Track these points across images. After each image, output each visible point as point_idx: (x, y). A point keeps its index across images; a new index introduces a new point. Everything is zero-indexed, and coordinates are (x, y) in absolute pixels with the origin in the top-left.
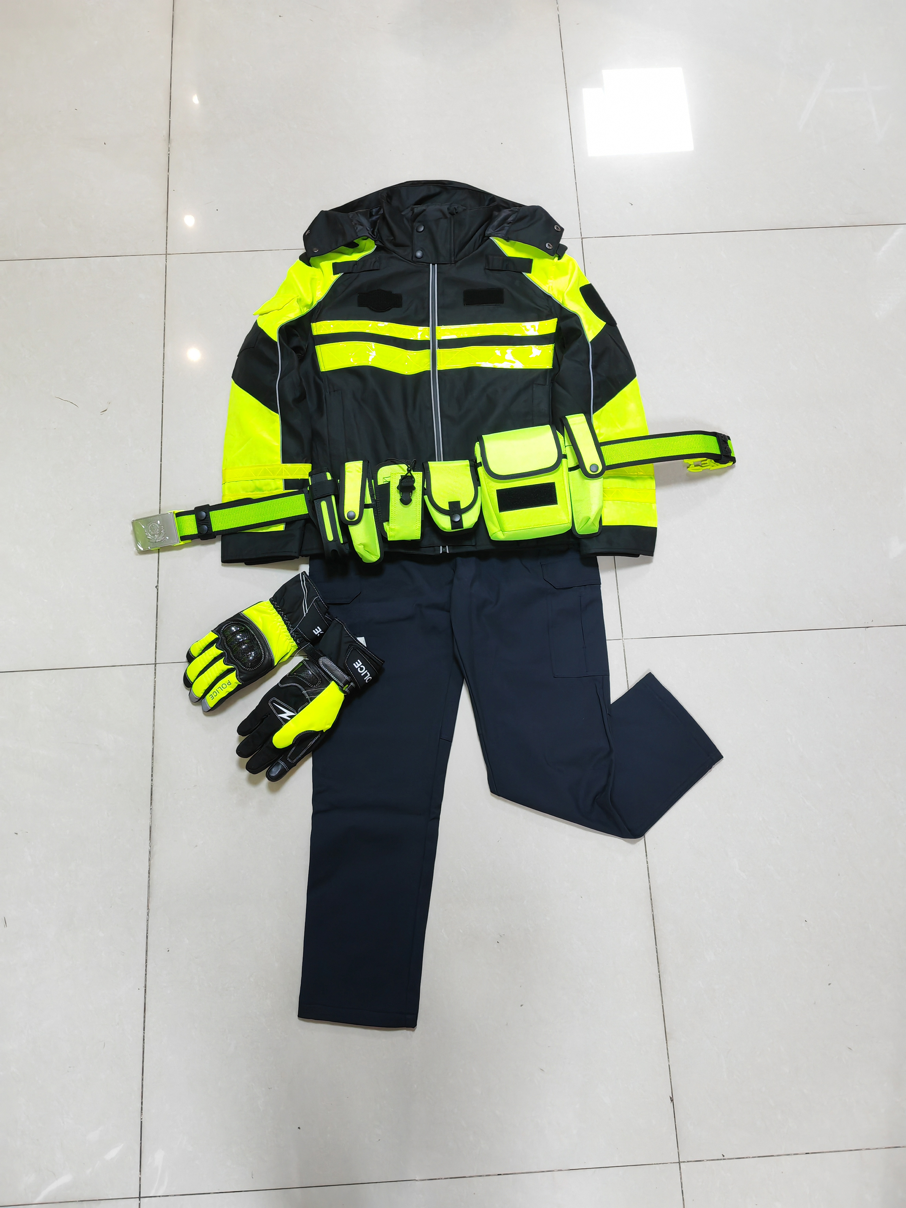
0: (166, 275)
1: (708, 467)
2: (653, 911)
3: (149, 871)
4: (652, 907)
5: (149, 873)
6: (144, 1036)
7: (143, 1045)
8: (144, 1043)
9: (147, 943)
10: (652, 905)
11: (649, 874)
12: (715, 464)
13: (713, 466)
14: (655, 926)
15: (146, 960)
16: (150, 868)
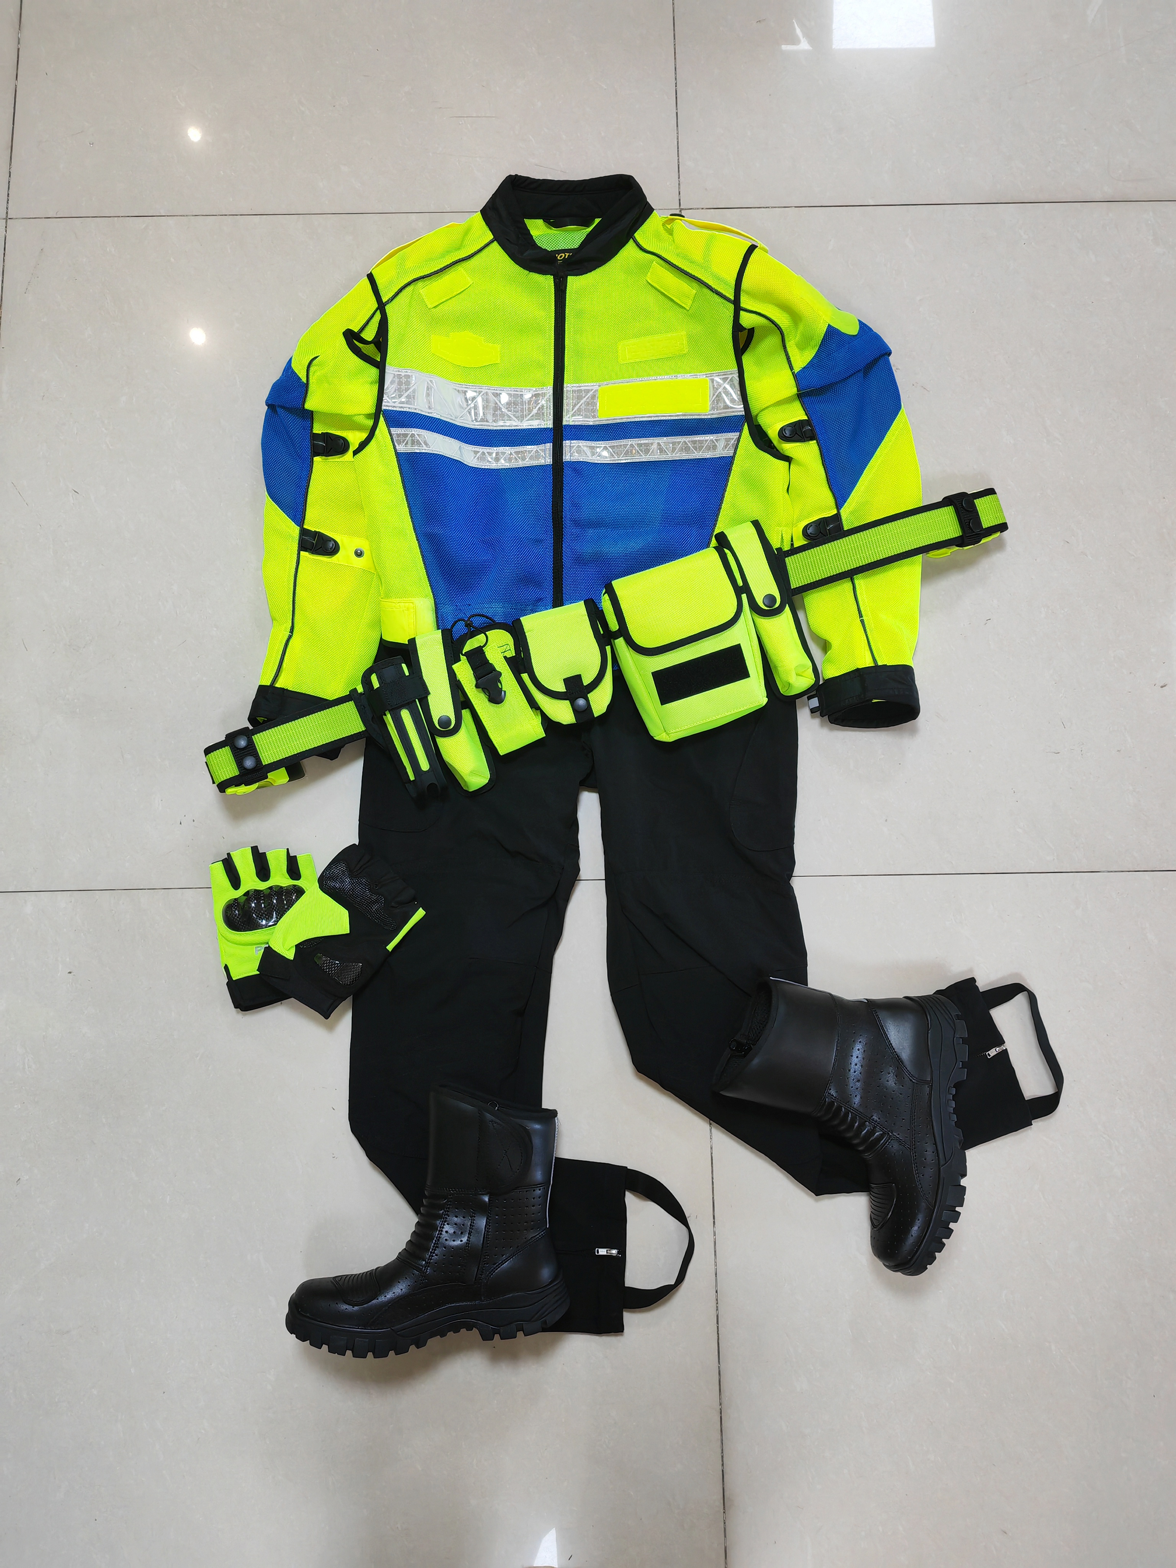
0: (4, 254)
2: (717, 1310)
4: (717, 1303)
10: (717, 1300)
11: (715, 1251)
14: (719, 1332)
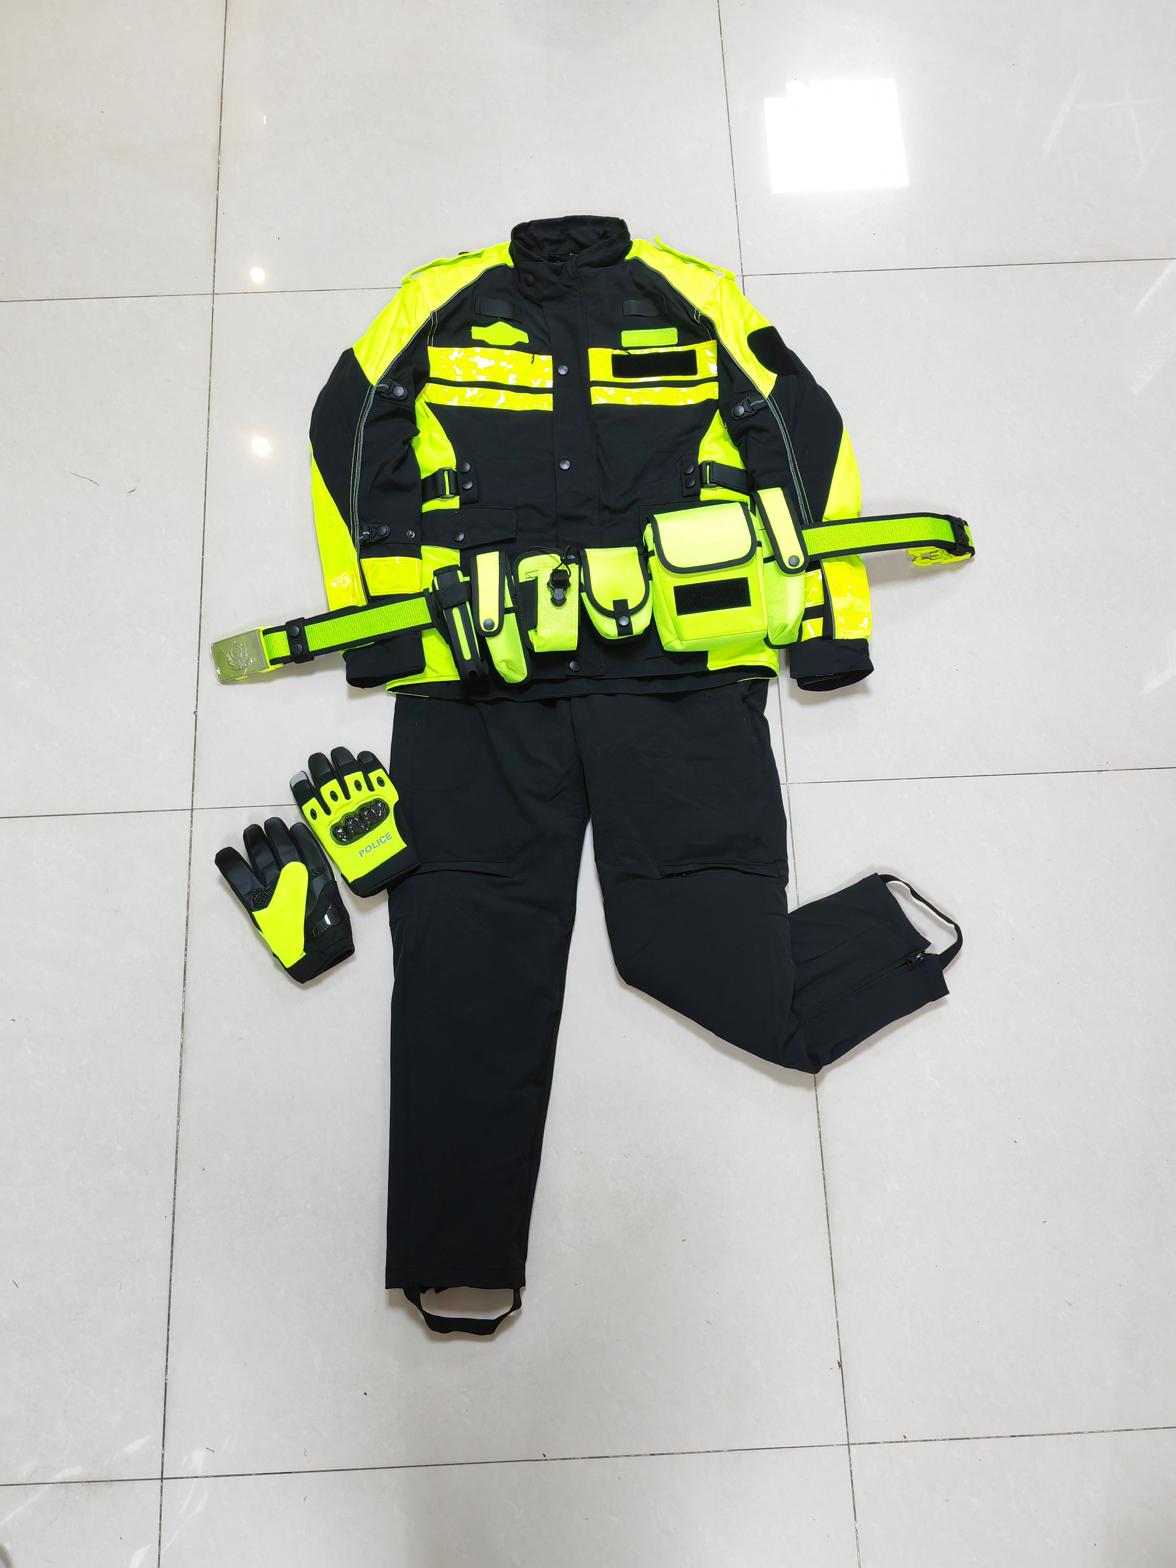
1: (939, 561)
3: (180, 1069)
5: (180, 1072)
6: (171, 1276)
7: (170, 1288)
8: (170, 1284)
9: (176, 1159)
12: (948, 555)
13: (945, 559)
15: (175, 1180)
16: (181, 1066)
